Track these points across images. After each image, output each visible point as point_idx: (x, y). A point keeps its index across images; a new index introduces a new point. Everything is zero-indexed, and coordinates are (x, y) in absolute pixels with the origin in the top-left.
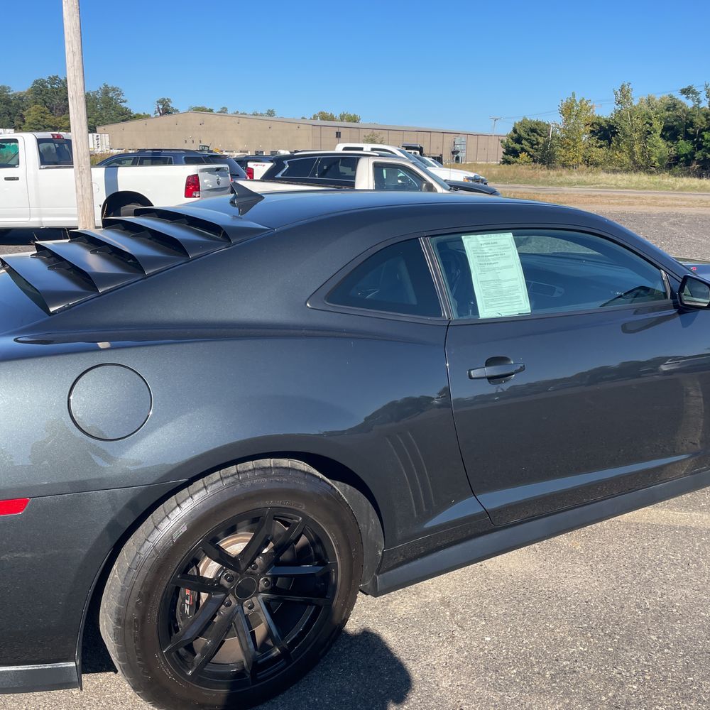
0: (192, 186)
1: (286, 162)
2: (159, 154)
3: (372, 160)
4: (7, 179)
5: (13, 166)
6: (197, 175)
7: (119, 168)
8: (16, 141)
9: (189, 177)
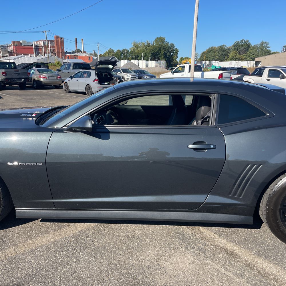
0: (221, 76)
1: (258, 70)
2: (225, 68)
3: (269, 68)
4: (181, 75)
5: (183, 72)
6: (222, 74)
7: (205, 72)
8: (185, 66)
9: (220, 74)
